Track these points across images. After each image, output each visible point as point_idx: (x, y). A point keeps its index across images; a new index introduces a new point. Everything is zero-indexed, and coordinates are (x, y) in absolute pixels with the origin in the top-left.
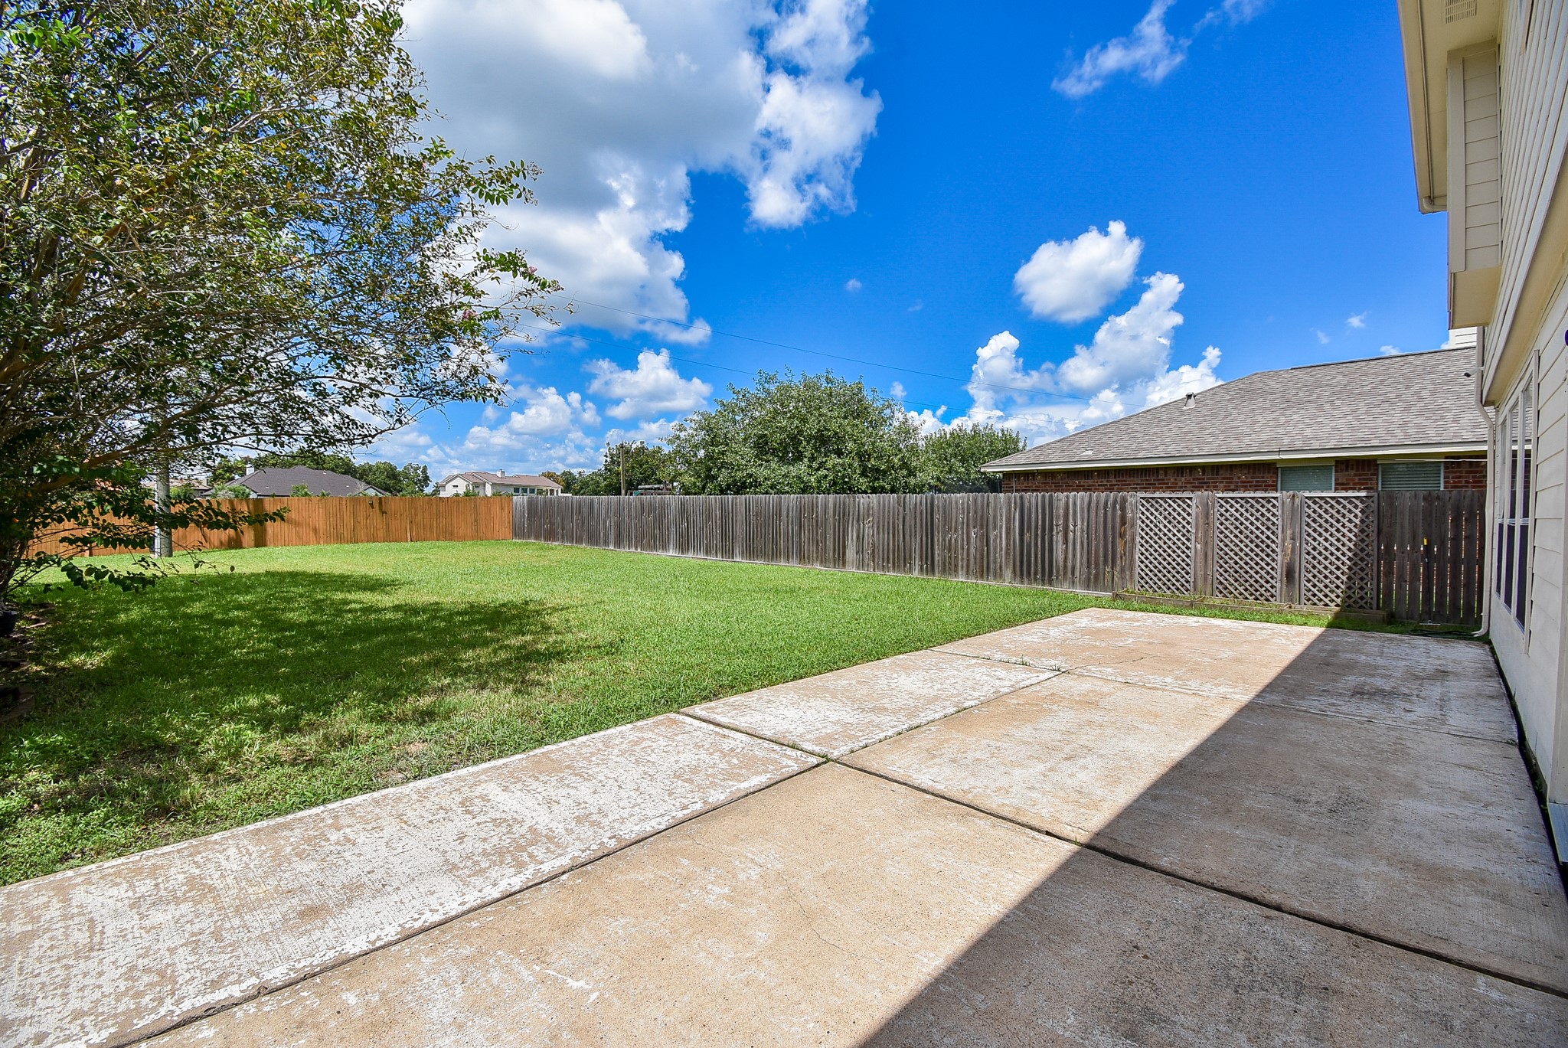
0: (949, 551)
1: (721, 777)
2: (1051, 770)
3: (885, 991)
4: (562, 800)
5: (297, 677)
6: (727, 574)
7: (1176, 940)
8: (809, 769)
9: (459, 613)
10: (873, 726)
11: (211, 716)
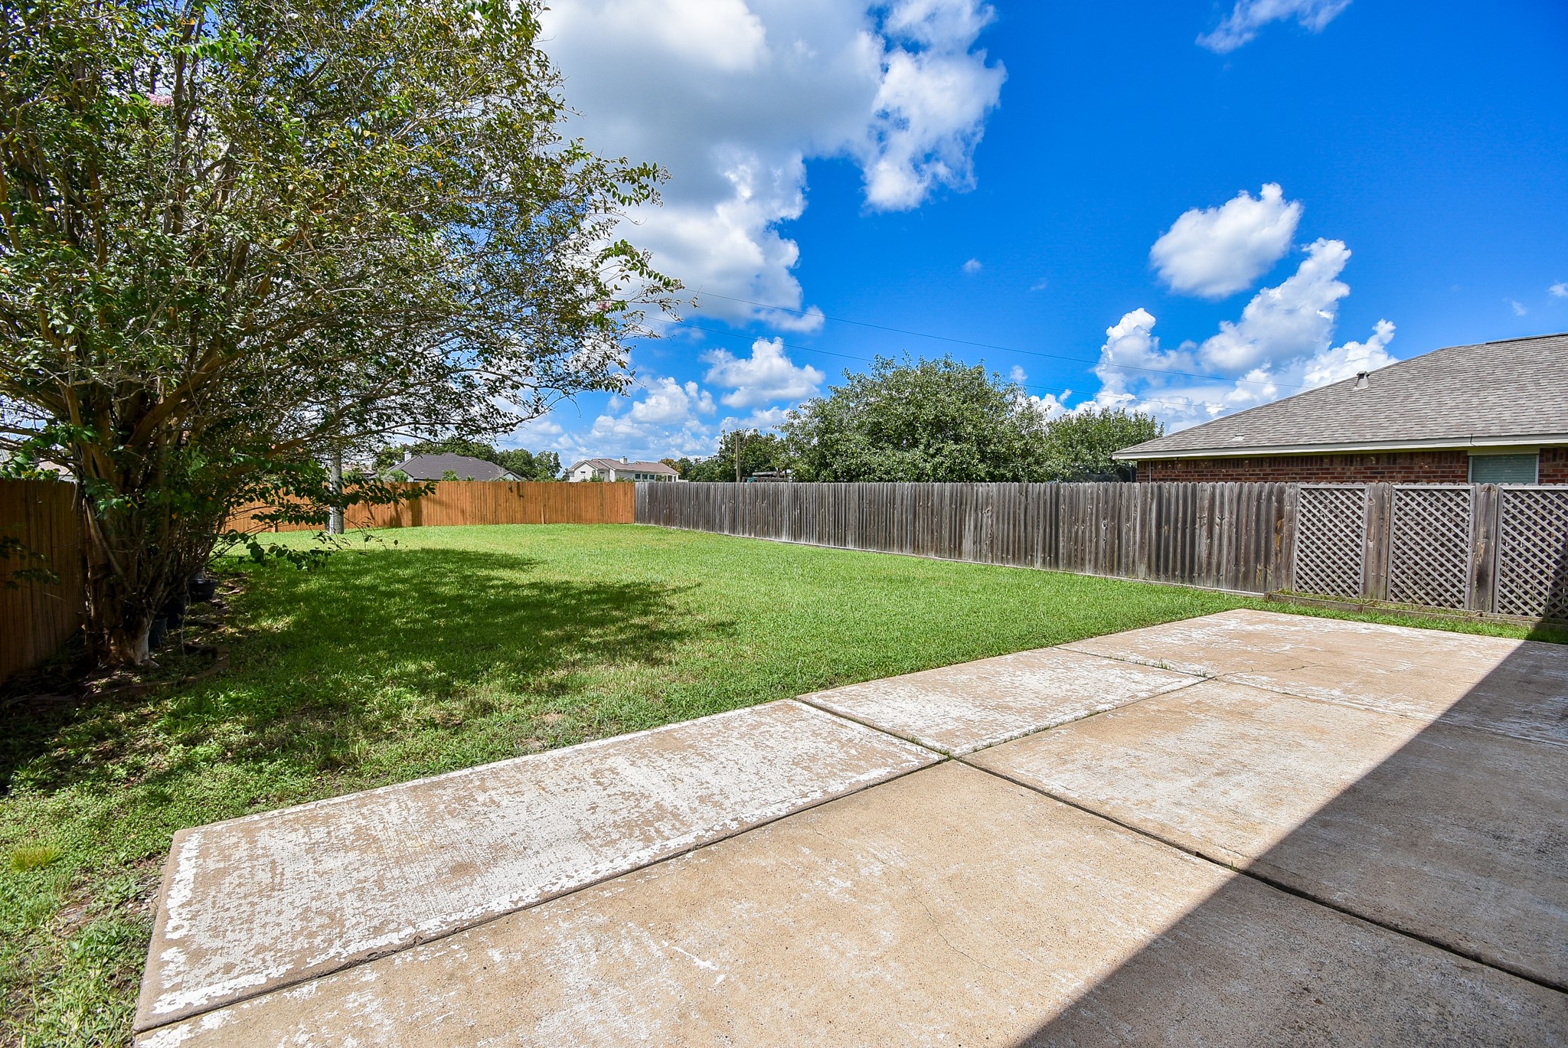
0: (1076, 543)
1: (840, 767)
2: (1199, 785)
3: (1020, 1008)
4: (686, 779)
5: (449, 646)
6: (840, 562)
7: (1353, 986)
8: (930, 766)
9: (588, 592)
10: (997, 725)
11: (377, 679)
